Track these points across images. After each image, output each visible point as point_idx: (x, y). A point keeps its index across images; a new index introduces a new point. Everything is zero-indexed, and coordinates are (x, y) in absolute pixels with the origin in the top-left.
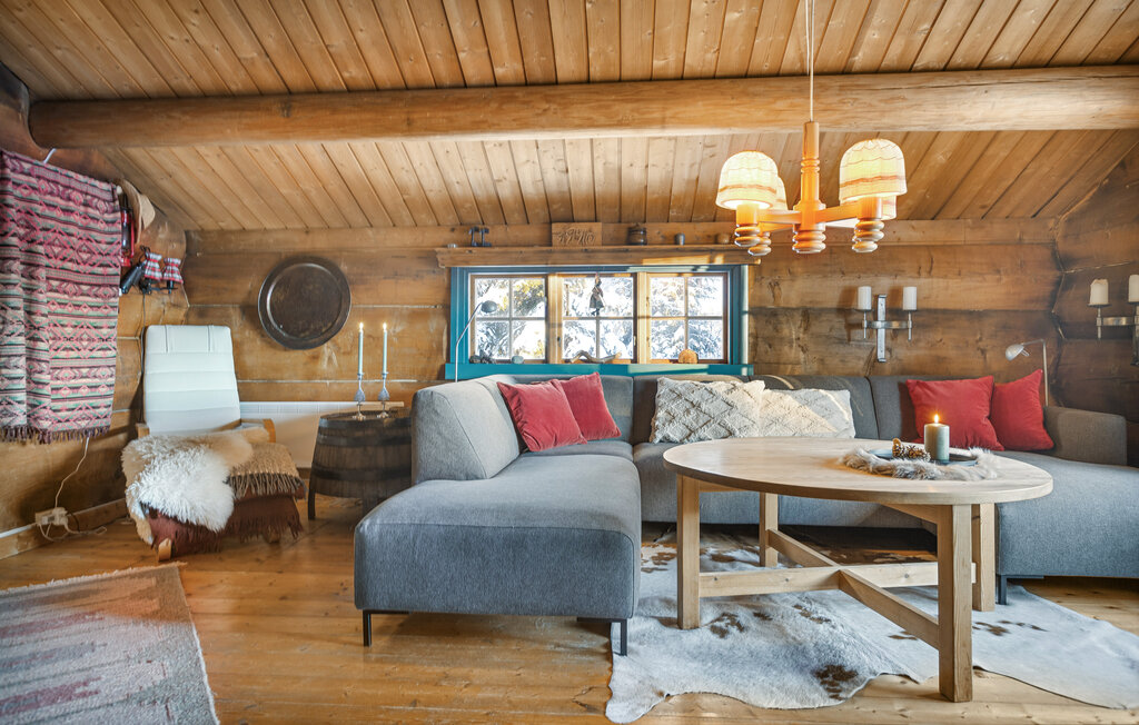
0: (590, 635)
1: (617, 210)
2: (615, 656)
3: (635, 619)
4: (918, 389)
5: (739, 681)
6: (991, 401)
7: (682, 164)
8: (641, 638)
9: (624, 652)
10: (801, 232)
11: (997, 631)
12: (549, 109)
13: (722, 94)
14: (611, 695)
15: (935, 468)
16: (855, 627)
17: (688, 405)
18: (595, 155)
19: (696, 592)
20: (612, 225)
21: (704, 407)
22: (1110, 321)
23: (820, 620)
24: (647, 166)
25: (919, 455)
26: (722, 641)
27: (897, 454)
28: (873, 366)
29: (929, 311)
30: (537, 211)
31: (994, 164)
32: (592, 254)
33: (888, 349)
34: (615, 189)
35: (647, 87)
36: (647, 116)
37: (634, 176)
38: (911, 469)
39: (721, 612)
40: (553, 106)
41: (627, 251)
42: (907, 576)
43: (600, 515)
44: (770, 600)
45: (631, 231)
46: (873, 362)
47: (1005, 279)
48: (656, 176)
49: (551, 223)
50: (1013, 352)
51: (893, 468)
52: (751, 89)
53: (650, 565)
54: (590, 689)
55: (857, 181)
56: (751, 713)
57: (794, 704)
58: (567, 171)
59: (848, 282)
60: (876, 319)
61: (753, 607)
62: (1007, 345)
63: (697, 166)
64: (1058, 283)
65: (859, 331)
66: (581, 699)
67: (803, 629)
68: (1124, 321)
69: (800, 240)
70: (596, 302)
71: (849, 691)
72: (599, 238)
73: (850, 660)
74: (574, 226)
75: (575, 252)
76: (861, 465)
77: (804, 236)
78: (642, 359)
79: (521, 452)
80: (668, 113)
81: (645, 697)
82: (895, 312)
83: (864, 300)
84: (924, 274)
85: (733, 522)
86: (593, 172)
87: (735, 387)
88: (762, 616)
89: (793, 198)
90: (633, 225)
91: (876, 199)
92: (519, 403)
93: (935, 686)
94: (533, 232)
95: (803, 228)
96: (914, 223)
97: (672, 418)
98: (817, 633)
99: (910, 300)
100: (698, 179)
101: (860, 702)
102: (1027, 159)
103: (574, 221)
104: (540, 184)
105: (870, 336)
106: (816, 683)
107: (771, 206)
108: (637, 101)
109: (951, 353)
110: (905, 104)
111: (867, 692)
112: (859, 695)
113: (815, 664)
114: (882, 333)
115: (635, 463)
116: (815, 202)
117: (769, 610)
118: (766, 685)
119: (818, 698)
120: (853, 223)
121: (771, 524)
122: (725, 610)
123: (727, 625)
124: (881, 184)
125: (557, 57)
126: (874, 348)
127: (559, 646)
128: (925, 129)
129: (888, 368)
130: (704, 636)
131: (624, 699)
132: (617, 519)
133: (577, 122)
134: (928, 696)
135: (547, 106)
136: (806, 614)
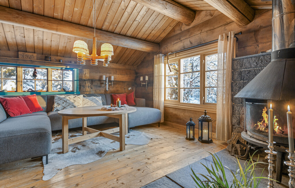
0: (36, 162)
1: (42, 51)
2: (44, 165)
3: (50, 154)
4: (114, 96)
5: (79, 160)
6: (126, 98)
7: (62, 42)
8: (52, 158)
9: (47, 163)
10: (92, 60)
11: (128, 137)
12: (18, 17)
13: (73, 27)
14: (44, 174)
15: (119, 108)
16: (104, 143)
17: (63, 101)
18: (35, 35)
19: (67, 144)
20: (40, 55)
21: (68, 101)
22: (143, 83)
23: (97, 143)
24: (51, 41)
25: (116, 106)
26: (75, 153)
27: (112, 106)
28: (106, 92)
29: (116, 81)
30: (13, 47)
31: (126, 54)
32: (32, 62)
33: (108, 88)
34: (41, 45)
35: (52, 19)
36: (52, 27)
37: (47, 43)
38: (114, 109)
39: (74, 147)
40: (20, 17)
41: (45, 62)
42: (113, 131)
43: (39, 129)
44: (86, 142)
45: (46, 57)
46: (106, 91)
47: (128, 76)
48: (54, 44)
49: (18, 51)
50: (130, 89)
51: (111, 109)
52: (80, 28)
53: (54, 141)
54: (37, 175)
55: (105, 51)
56: (82, 166)
57: (92, 161)
58: (25, 37)
59: (101, 74)
60: (106, 82)
61: (81, 144)
62: (128, 88)
63: (66, 43)
64: (136, 77)
65: (103, 85)
66: (34, 179)
67: (93, 146)
68: (145, 84)
69: (92, 62)
70: (35, 75)
71: (103, 155)
72: (36, 58)
73: (103, 149)
74: (26, 53)
75: (27, 61)
76: (105, 109)
77: (93, 61)
78: (50, 90)
79: (7, 117)
80: (59, 28)
81: (54, 172)
82: (110, 81)
83: (104, 78)
84: (115, 74)
85: (76, 127)
86: (34, 39)
87: (76, 97)
88: (84, 146)
89: (91, 53)
90: (47, 56)
91: (108, 55)
92: (6, 103)
93: (119, 149)
94: (11, 53)
95: (93, 60)
96: (113, 64)
97: (59, 104)
98: (96, 146)
99: (112, 79)
100: (66, 47)
101: (106, 156)
102: (132, 54)
103: (27, 52)
104: (14, 39)
105: (105, 86)
106: (97, 155)
107: (86, 53)
108: (49, 22)
109: (120, 89)
110: (112, 39)
111: (107, 154)
112: (105, 155)
113: (96, 152)
114: (107, 85)
115: (49, 117)
116: (96, 54)
117: (85, 144)
118: (86, 159)
119: (98, 158)
120: (103, 60)
121: (85, 126)
122: (75, 147)
123: (75, 150)
124: (109, 52)
125: (22, 3)
126: (106, 88)
127: (25, 168)
128: (116, 45)
129: (108, 92)
130: (70, 153)
131: (48, 174)
132: (44, 129)
133: (29, 23)
134: (118, 151)
135: (18, 16)
136: (94, 143)
